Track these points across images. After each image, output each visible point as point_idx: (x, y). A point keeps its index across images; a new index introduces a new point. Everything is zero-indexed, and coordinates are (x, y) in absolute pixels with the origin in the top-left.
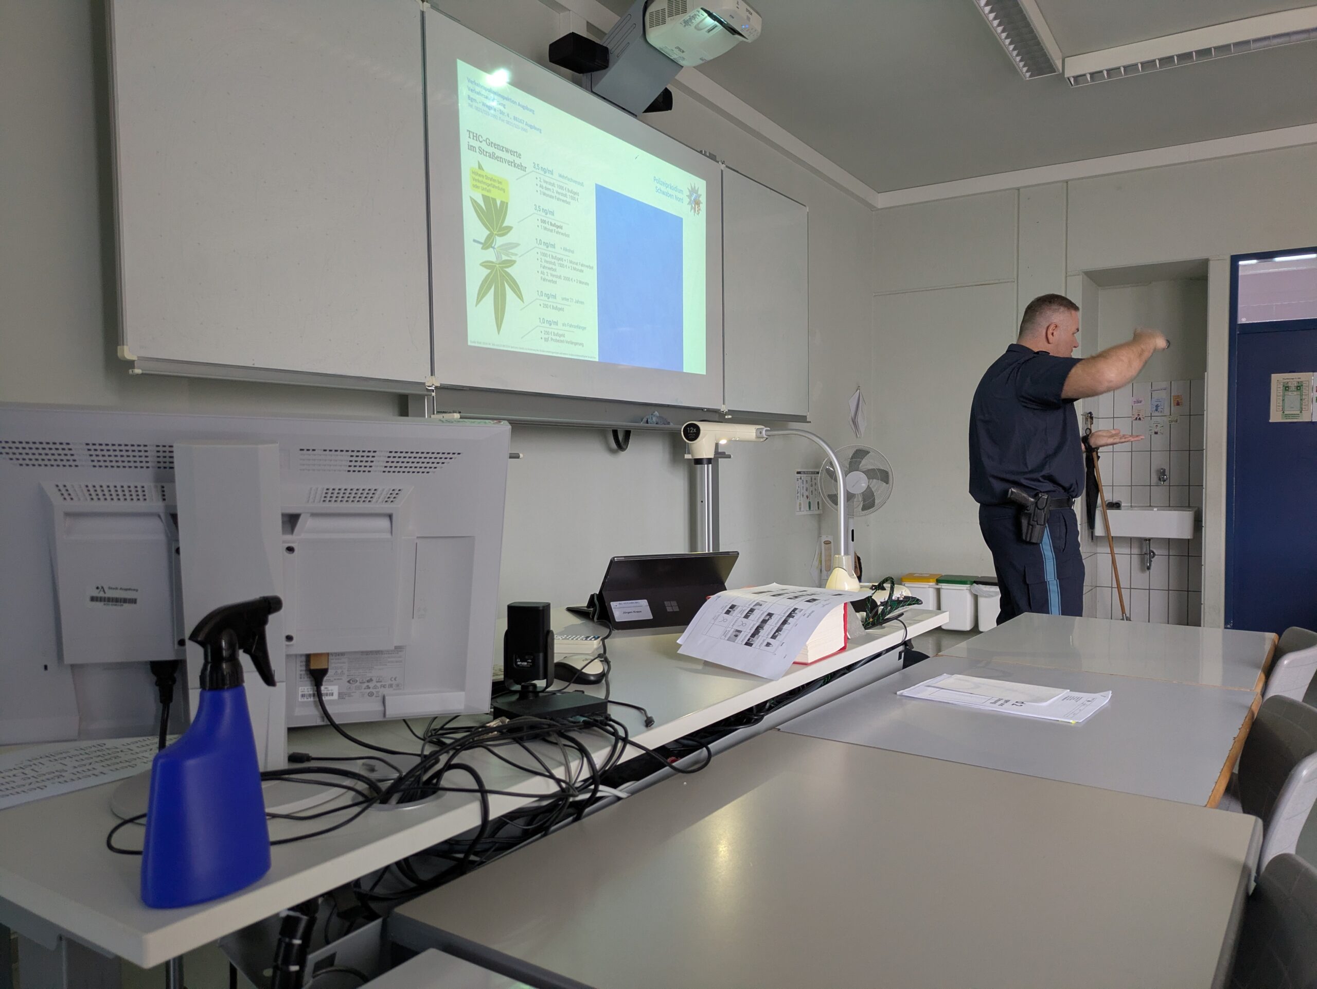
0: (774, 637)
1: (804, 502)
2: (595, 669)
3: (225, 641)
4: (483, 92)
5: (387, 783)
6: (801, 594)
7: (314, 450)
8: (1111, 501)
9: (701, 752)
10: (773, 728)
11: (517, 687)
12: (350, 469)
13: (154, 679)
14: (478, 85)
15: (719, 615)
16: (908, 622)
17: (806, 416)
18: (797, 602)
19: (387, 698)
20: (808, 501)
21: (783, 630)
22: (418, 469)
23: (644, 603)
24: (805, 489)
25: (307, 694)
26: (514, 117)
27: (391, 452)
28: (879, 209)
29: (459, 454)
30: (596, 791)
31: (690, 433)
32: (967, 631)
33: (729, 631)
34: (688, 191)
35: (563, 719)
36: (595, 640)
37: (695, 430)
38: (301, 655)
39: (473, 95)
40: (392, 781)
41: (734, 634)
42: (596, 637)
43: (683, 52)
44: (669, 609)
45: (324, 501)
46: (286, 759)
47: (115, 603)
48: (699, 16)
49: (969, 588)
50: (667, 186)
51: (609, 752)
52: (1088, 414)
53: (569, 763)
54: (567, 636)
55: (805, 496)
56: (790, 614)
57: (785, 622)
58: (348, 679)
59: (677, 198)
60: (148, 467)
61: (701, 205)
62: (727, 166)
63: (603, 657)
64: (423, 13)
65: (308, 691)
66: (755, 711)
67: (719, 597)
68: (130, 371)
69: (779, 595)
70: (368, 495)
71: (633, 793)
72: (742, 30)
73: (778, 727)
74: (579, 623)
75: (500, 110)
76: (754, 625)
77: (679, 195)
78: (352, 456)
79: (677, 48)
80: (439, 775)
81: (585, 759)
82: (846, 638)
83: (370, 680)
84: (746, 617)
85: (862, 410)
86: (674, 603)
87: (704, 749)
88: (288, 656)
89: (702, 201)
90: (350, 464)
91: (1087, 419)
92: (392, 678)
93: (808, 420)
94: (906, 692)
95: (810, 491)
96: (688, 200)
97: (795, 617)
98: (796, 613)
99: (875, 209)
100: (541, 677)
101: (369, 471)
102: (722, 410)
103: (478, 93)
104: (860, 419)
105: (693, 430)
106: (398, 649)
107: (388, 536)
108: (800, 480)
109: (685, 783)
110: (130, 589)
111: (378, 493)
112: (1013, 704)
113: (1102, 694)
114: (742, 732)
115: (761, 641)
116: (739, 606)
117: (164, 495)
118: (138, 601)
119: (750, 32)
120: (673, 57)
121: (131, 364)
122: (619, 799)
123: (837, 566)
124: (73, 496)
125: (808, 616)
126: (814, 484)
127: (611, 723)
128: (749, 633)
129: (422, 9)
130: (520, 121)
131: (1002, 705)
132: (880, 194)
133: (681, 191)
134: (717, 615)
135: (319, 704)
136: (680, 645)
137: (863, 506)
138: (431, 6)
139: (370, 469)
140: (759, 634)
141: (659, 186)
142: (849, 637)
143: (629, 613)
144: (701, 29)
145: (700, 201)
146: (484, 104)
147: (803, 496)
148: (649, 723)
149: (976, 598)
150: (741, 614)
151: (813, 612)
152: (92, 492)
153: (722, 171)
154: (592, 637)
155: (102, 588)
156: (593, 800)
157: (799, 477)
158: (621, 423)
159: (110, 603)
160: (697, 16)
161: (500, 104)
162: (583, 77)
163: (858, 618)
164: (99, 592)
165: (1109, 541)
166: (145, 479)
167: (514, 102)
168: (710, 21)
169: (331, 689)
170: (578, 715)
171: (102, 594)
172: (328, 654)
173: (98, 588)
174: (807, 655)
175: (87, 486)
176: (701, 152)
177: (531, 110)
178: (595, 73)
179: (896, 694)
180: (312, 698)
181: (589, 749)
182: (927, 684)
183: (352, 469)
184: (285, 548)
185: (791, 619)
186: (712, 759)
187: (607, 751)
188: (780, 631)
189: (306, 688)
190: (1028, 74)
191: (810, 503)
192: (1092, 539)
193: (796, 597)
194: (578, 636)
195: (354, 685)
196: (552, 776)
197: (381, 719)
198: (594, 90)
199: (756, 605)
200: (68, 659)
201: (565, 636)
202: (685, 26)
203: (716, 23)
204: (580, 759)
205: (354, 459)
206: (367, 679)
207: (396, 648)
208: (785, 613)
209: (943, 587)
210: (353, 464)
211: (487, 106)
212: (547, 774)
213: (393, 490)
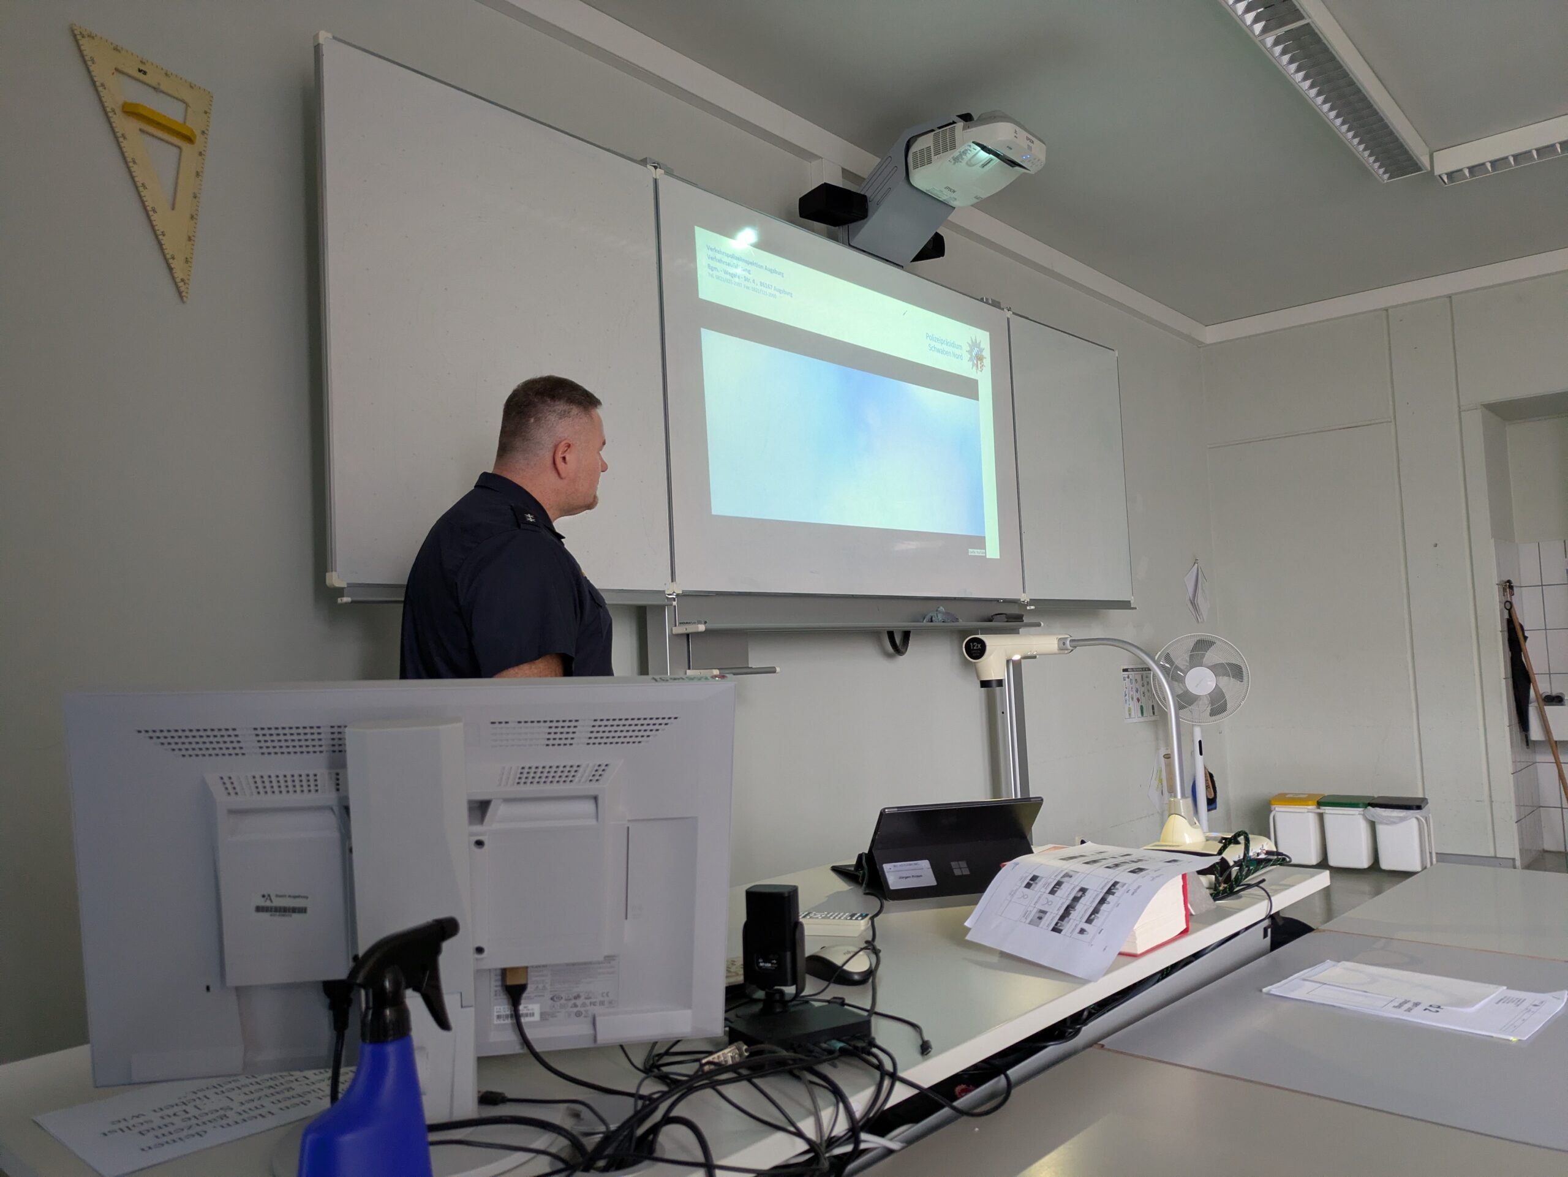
0: (1089, 921)
1: (1135, 707)
2: (859, 965)
3: (389, 982)
4: (725, 259)
5: (593, 1139)
6: (1123, 859)
7: (507, 723)
8: (1549, 694)
9: (998, 1082)
10: (1094, 1043)
11: (760, 994)
12: (548, 742)
13: (327, 1001)
14: (719, 252)
15: (1017, 890)
16: (1273, 887)
17: (1130, 601)
18: (1117, 872)
19: (598, 1019)
20: (1140, 704)
21: (1101, 912)
22: (628, 739)
23: (925, 864)
24: (1134, 690)
25: (503, 1015)
26: (761, 282)
27: (595, 720)
28: (1208, 345)
29: (676, 718)
30: (857, 1142)
31: (973, 649)
32: (1365, 869)
33: (1031, 911)
34: (968, 345)
35: (815, 1044)
36: (862, 919)
37: (979, 646)
38: (496, 969)
39: (713, 264)
40: (601, 1135)
41: (1038, 915)
42: (864, 915)
43: (954, 192)
44: (957, 872)
45: (518, 783)
46: (476, 1100)
47: (283, 913)
48: (970, 151)
49: (1362, 813)
50: (942, 342)
51: (874, 1092)
52: (1506, 582)
53: (820, 1110)
54: (828, 913)
55: (1135, 699)
56: (1110, 889)
57: (1103, 901)
58: (551, 996)
59: (955, 355)
60: (321, 752)
61: (984, 360)
62: (1014, 313)
63: (871, 946)
64: (656, 181)
65: (505, 1012)
66: (1068, 1024)
67: (1017, 864)
68: (339, 600)
69: (1095, 862)
70: (568, 773)
71: (910, 1142)
72: (1023, 161)
73: (1101, 1043)
74: (845, 889)
75: (745, 277)
76: (1063, 903)
77: (958, 352)
78: (550, 727)
79: (947, 188)
80: (655, 1129)
81: (841, 1106)
82: (1188, 916)
83: (577, 997)
84: (1053, 892)
85: (1202, 589)
86: (963, 864)
87: (1002, 1076)
88: (478, 972)
89: (985, 356)
90: (549, 736)
91: (1504, 590)
92: (603, 994)
93: (1132, 606)
94: (1275, 989)
95: (1142, 693)
96: (969, 356)
97: (1115, 895)
98: (1117, 889)
99: (1203, 345)
100: (789, 982)
101: (571, 744)
102: (1022, 600)
103: (720, 261)
104: (1200, 600)
105: (977, 646)
106: (610, 958)
107: (593, 822)
108: (1127, 679)
109: (977, 1129)
110: (298, 897)
111: (581, 770)
112: (1425, 1010)
113: (1554, 994)
114: (1052, 1050)
115: (1073, 927)
116: (1042, 878)
117: (338, 784)
118: (308, 910)
119: (1032, 163)
120: (943, 198)
121: (340, 592)
122: (890, 1152)
123: (1173, 812)
124: (238, 790)
125: (1133, 894)
126: (1145, 684)
127: (875, 1050)
128: (1057, 914)
129: (655, 177)
130: (769, 287)
131: (1409, 1010)
132: (1207, 327)
133: (960, 347)
134: (1015, 889)
135: (516, 1026)
136: (968, 930)
137: (1211, 710)
138: (665, 172)
139: (572, 742)
140: (1070, 917)
141: (933, 343)
142: (1193, 913)
143: (906, 878)
144: (974, 165)
145: (983, 356)
146: (726, 272)
147: (1132, 698)
148: (925, 1049)
149: (1373, 825)
150: (1046, 888)
151: (1139, 887)
152: (260, 784)
153: (1008, 319)
154: (859, 914)
155: (269, 895)
156: (857, 1153)
157: (1126, 676)
158: (898, 624)
159: (278, 913)
160: (969, 152)
161: (744, 270)
162: (840, 231)
163: (1203, 885)
164: (266, 901)
165: (1552, 747)
166: (317, 766)
167: (761, 267)
168: (984, 156)
169: (531, 1008)
170: (834, 1039)
171: (268, 904)
172: (527, 968)
173: (264, 896)
174: (1135, 942)
175: (254, 777)
176: (982, 300)
177: (780, 273)
178: (852, 226)
179: (1261, 991)
180: (509, 1019)
181: (845, 1090)
182: (1304, 977)
183: (551, 742)
184: (473, 842)
185: (1111, 896)
186: (1013, 1092)
187: (868, 1093)
188: (1097, 913)
189: (502, 1007)
190: (1386, 176)
191: (1142, 707)
192: (1527, 744)
193: (1117, 865)
194: (842, 914)
195: (558, 1003)
196: (799, 1134)
197: (592, 1045)
198: (852, 244)
199: (1064, 876)
200: (233, 980)
201: (826, 913)
202: (955, 163)
203: (991, 156)
204: (834, 1105)
205: (553, 730)
206: (574, 995)
207: (606, 957)
208: (1102, 888)
209: (1327, 811)
210: (552, 736)
211: (729, 273)
212: (792, 1129)
213: (599, 765)
